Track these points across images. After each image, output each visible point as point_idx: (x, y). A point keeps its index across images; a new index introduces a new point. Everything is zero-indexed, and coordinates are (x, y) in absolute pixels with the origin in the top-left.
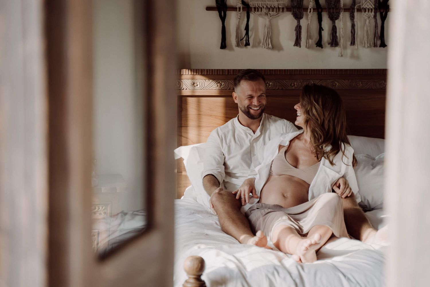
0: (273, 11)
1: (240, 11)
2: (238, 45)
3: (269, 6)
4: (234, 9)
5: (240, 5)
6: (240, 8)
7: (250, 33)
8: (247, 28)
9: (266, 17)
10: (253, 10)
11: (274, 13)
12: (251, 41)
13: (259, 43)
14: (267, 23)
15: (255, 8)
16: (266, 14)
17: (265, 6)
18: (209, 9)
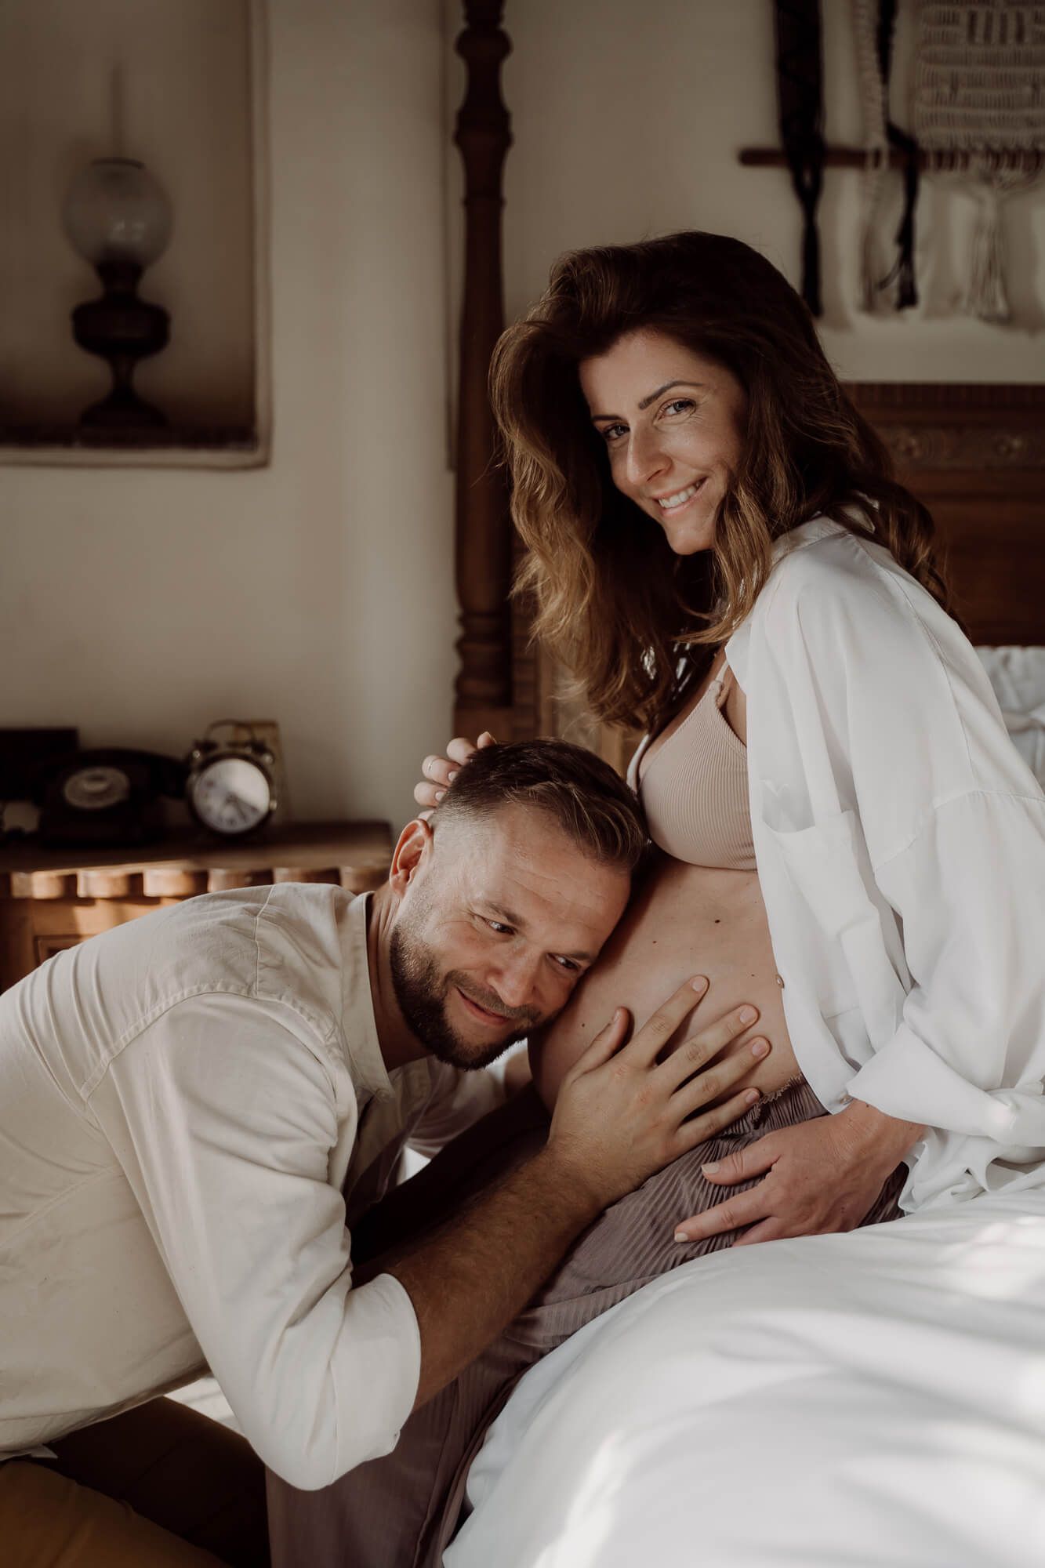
0: (1013, 165)
1: (877, 164)
2: (869, 305)
3: (996, 146)
4: (854, 158)
5: (878, 140)
6: (877, 154)
7: (918, 258)
8: (906, 236)
9: (985, 192)
10: (932, 161)
11: (1017, 174)
12: (922, 286)
13: (955, 298)
14: (990, 214)
15: (940, 155)
16: (987, 179)
17: (980, 147)
18: (751, 157)
